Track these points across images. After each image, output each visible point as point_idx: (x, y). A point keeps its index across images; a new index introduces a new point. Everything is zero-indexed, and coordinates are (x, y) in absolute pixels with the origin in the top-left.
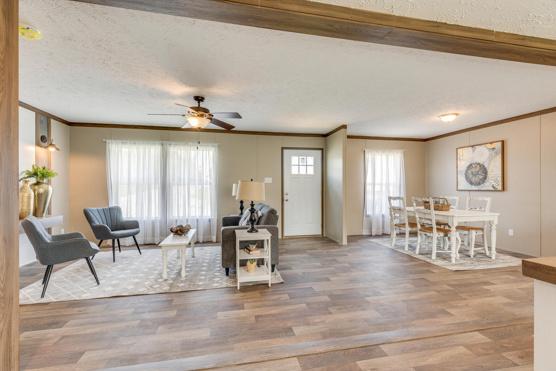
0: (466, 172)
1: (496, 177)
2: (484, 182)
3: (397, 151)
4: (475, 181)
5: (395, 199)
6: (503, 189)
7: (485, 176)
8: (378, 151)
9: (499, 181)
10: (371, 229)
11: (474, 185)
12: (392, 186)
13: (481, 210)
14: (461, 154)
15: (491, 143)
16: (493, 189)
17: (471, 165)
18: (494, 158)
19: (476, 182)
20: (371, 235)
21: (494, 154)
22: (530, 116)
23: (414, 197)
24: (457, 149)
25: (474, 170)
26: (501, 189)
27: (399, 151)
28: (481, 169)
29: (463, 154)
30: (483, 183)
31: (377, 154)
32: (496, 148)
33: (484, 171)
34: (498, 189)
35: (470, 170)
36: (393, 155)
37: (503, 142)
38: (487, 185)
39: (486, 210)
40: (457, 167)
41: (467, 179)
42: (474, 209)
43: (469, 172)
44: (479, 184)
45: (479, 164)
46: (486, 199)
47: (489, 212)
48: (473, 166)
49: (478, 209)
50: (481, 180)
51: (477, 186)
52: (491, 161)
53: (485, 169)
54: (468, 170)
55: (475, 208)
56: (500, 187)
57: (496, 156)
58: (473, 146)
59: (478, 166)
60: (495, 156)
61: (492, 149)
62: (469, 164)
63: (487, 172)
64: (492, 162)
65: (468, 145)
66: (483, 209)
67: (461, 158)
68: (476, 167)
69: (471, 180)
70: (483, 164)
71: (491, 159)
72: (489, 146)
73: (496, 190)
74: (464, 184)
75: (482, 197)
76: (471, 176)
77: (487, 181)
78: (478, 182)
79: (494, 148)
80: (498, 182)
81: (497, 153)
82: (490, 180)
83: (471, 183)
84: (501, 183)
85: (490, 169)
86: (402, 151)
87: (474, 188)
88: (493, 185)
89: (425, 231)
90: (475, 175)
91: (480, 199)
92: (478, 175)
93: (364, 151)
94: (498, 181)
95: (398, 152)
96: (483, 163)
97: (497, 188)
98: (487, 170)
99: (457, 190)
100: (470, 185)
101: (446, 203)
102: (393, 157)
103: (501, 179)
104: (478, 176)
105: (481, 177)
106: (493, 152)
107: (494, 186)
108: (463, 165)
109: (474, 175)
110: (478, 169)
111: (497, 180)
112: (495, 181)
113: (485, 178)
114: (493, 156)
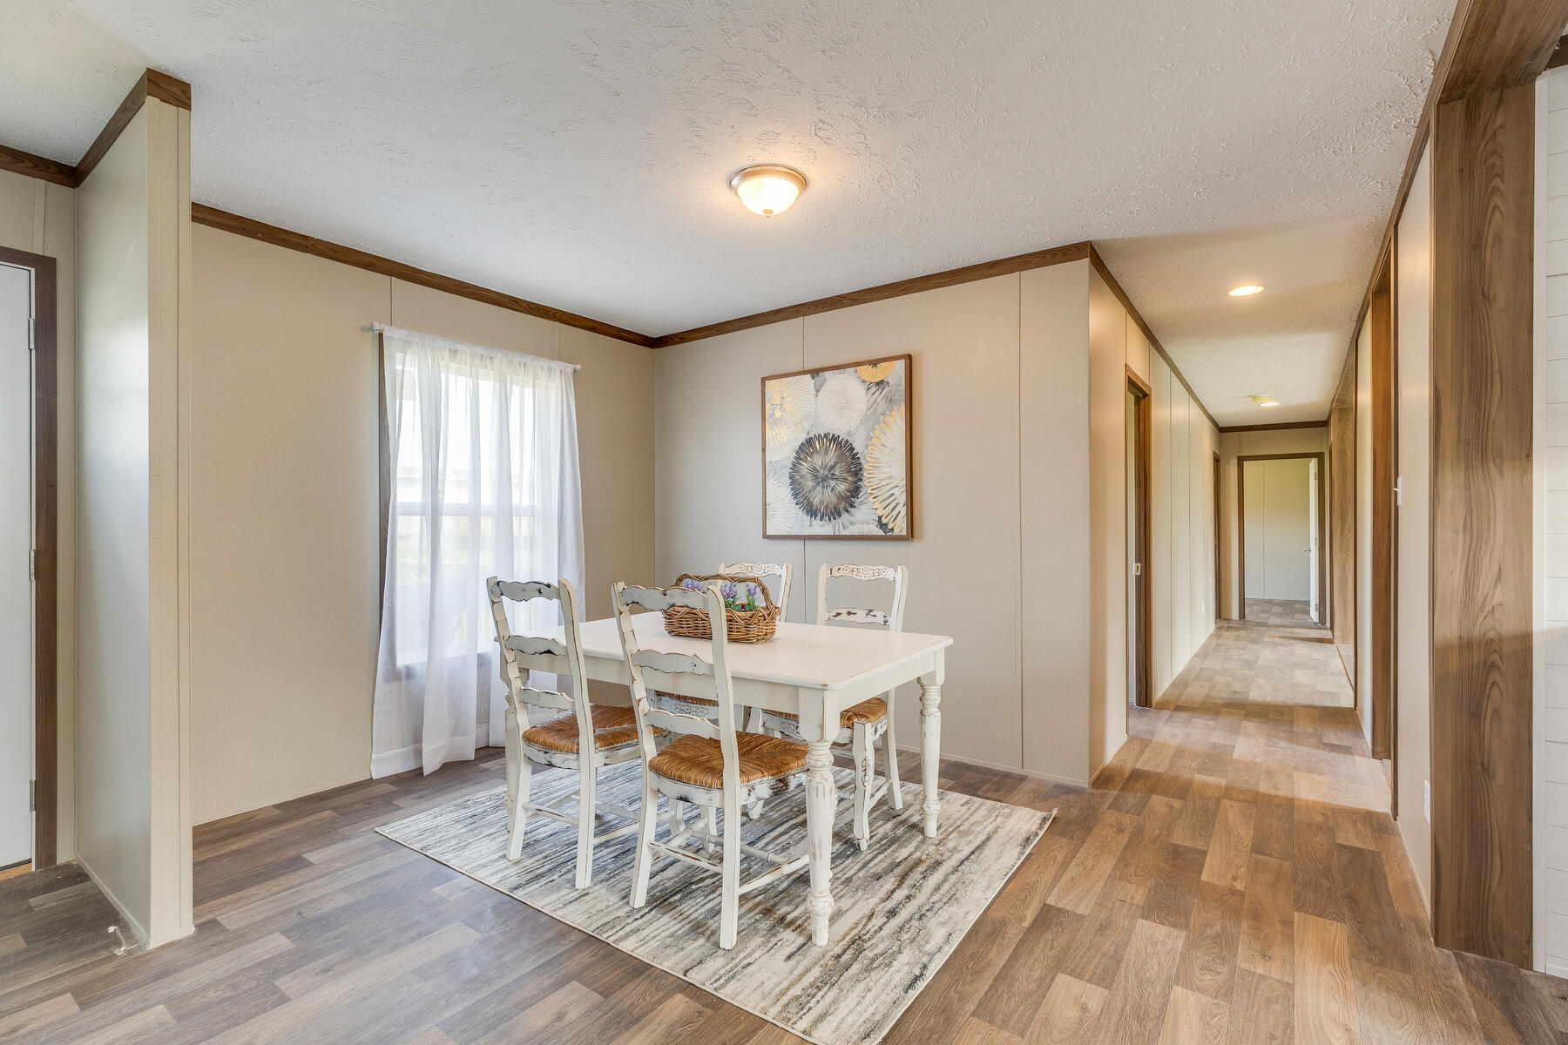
0: (794, 467)
1: (889, 487)
2: (852, 506)
3: (546, 363)
4: (822, 502)
5: (521, 591)
6: (911, 533)
7: (856, 482)
8: (459, 347)
9: (897, 504)
10: (417, 739)
11: (818, 517)
12: (525, 520)
13: (870, 619)
14: (777, 401)
15: (874, 363)
16: (881, 533)
17: (809, 442)
18: (882, 417)
19: (827, 507)
20: (418, 772)
21: (882, 405)
22: (992, 271)
23: (621, 585)
24: (764, 380)
25: (818, 460)
26: (904, 533)
27: (558, 366)
28: (841, 457)
29: (783, 398)
30: (850, 509)
31: (453, 365)
32: (888, 383)
33: (854, 468)
34: (896, 532)
35: (805, 460)
36: (531, 380)
37: (909, 358)
38: (862, 519)
39: (891, 620)
40: (764, 450)
41: (795, 495)
42: (844, 617)
43: (805, 467)
44: (834, 513)
45: (834, 439)
46: (889, 574)
47: (903, 631)
48: (818, 446)
49: (860, 616)
50: (841, 497)
51: (830, 520)
52: (873, 429)
53: (855, 457)
54: (801, 459)
55: (849, 613)
56: (900, 527)
57: (888, 413)
58: (815, 373)
59: (833, 447)
60: (885, 409)
61: (878, 384)
62: (802, 438)
63: (861, 469)
64: (877, 433)
65: (799, 368)
66: (880, 615)
67: (778, 414)
68: (826, 451)
69: (811, 500)
70: (847, 441)
71: (873, 419)
72: (868, 373)
73: (887, 536)
74: (786, 515)
75: (871, 567)
76: (810, 484)
77: (861, 503)
78: (831, 506)
79: (882, 382)
80: (894, 508)
81: (891, 401)
82: (871, 499)
83: (812, 512)
84: (904, 511)
85: (870, 459)
86: (569, 368)
87: (820, 527)
88: (880, 518)
89: (680, 779)
90: (825, 479)
91: (867, 573)
92: (833, 480)
93: (381, 335)
94: (894, 504)
95: (550, 370)
96: (849, 434)
97: (892, 530)
98: (862, 461)
99: (765, 536)
100: (807, 518)
101: (760, 602)
102: (528, 392)
103: (904, 497)
104: (833, 483)
105: (842, 487)
106: (880, 397)
107: (884, 521)
108: (784, 442)
109: (821, 480)
110: (831, 457)
111: (892, 498)
112: (886, 503)
113: (855, 491)
114: (880, 410)
